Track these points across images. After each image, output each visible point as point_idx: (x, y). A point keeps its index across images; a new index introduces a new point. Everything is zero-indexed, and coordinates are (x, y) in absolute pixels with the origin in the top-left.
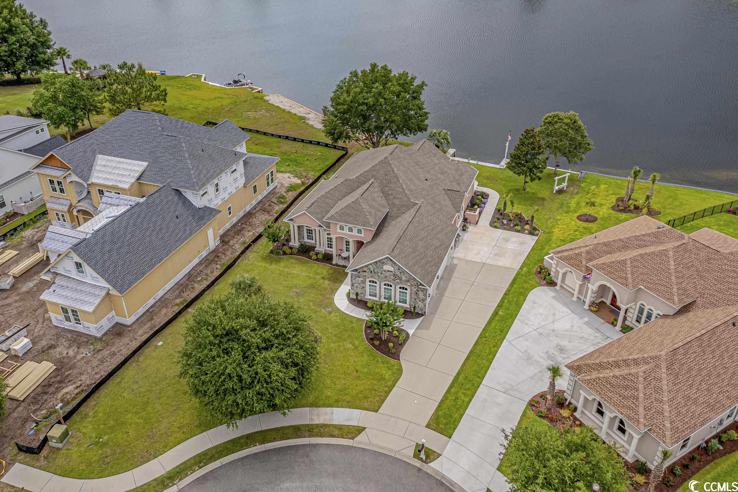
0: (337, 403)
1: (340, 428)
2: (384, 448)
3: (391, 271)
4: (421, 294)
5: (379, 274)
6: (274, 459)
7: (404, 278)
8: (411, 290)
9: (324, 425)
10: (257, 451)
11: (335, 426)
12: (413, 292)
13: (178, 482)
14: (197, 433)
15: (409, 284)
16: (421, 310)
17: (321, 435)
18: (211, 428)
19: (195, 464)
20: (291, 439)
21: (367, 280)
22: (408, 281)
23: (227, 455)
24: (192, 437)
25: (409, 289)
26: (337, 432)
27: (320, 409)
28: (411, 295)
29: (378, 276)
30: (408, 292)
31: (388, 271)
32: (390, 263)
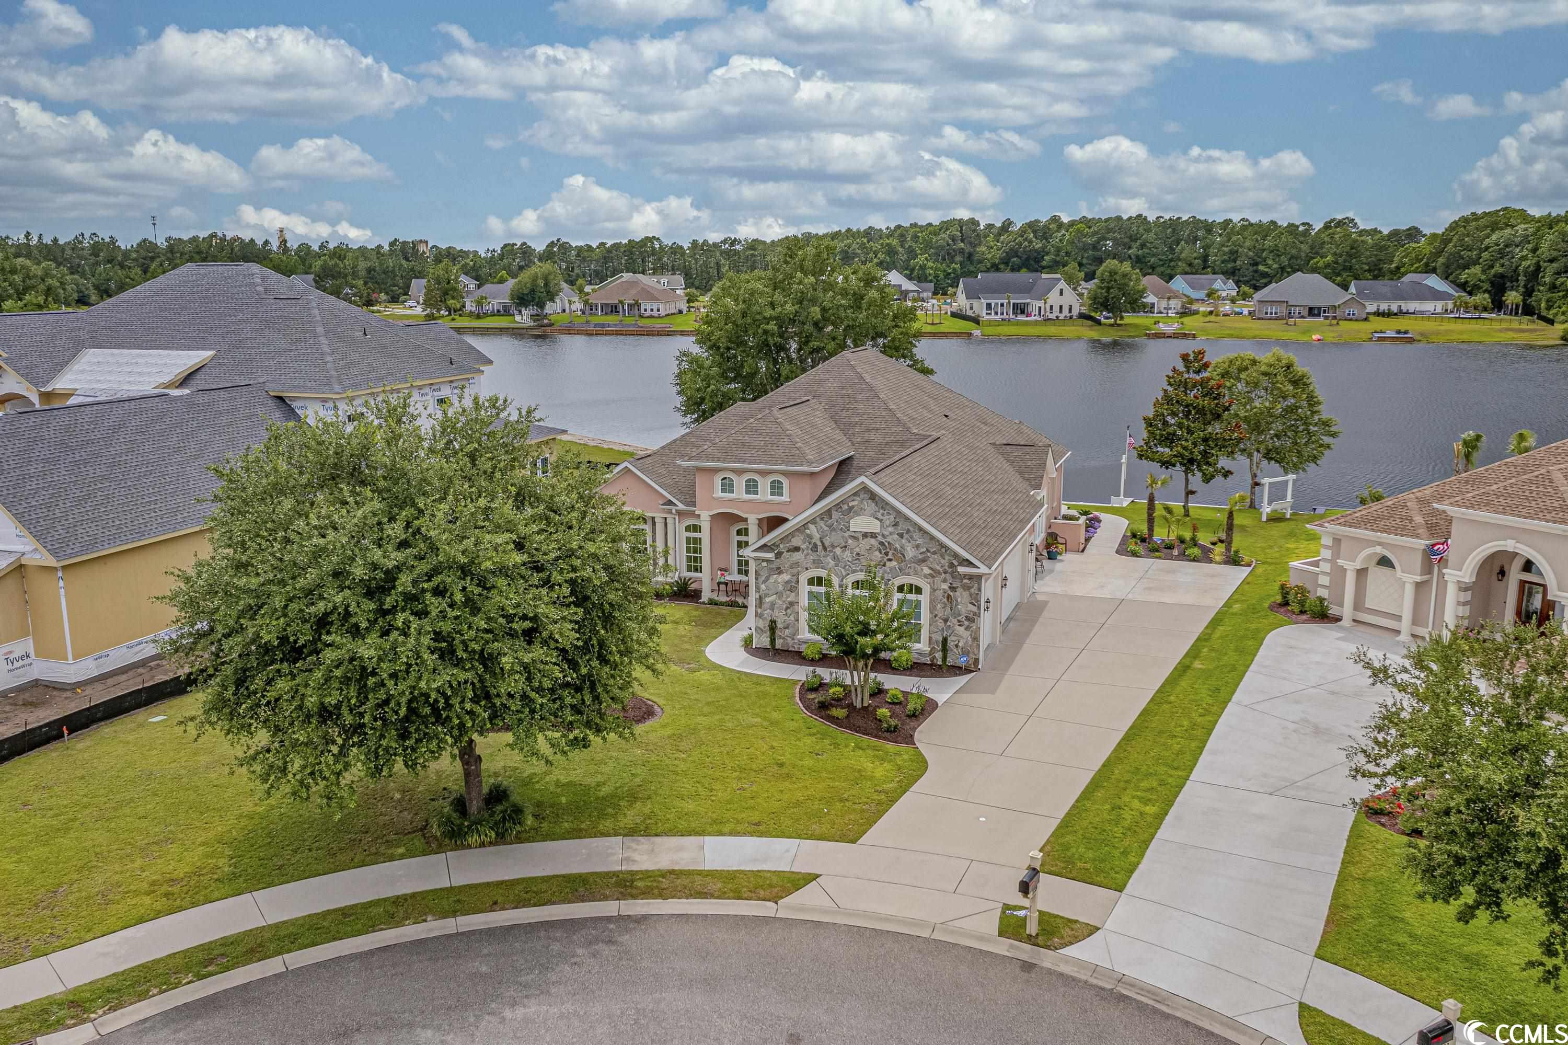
0: (717, 827)
1: (730, 876)
2: (887, 919)
3: (873, 536)
4: (962, 597)
5: (838, 551)
6: (485, 951)
7: (910, 553)
8: (934, 590)
9: (672, 872)
10: (424, 936)
11: (711, 874)
12: (939, 593)
13: (105, 1013)
14: (216, 894)
15: (927, 571)
16: (965, 653)
17: (662, 894)
18: (269, 885)
19: (188, 968)
20: (554, 903)
21: (804, 578)
22: (924, 561)
23: (314, 944)
24: (194, 905)
25: (926, 589)
26: (720, 885)
27: (658, 840)
28: (932, 609)
29: (835, 558)
30: (924, 599)
31: (865, 535)
32: (870, 507)
